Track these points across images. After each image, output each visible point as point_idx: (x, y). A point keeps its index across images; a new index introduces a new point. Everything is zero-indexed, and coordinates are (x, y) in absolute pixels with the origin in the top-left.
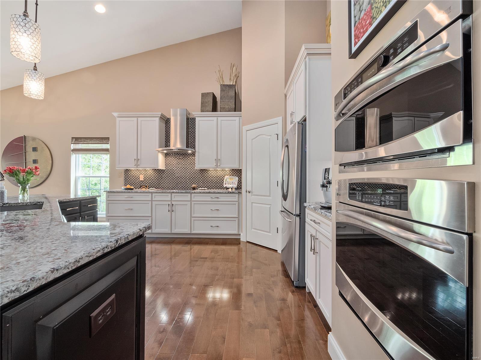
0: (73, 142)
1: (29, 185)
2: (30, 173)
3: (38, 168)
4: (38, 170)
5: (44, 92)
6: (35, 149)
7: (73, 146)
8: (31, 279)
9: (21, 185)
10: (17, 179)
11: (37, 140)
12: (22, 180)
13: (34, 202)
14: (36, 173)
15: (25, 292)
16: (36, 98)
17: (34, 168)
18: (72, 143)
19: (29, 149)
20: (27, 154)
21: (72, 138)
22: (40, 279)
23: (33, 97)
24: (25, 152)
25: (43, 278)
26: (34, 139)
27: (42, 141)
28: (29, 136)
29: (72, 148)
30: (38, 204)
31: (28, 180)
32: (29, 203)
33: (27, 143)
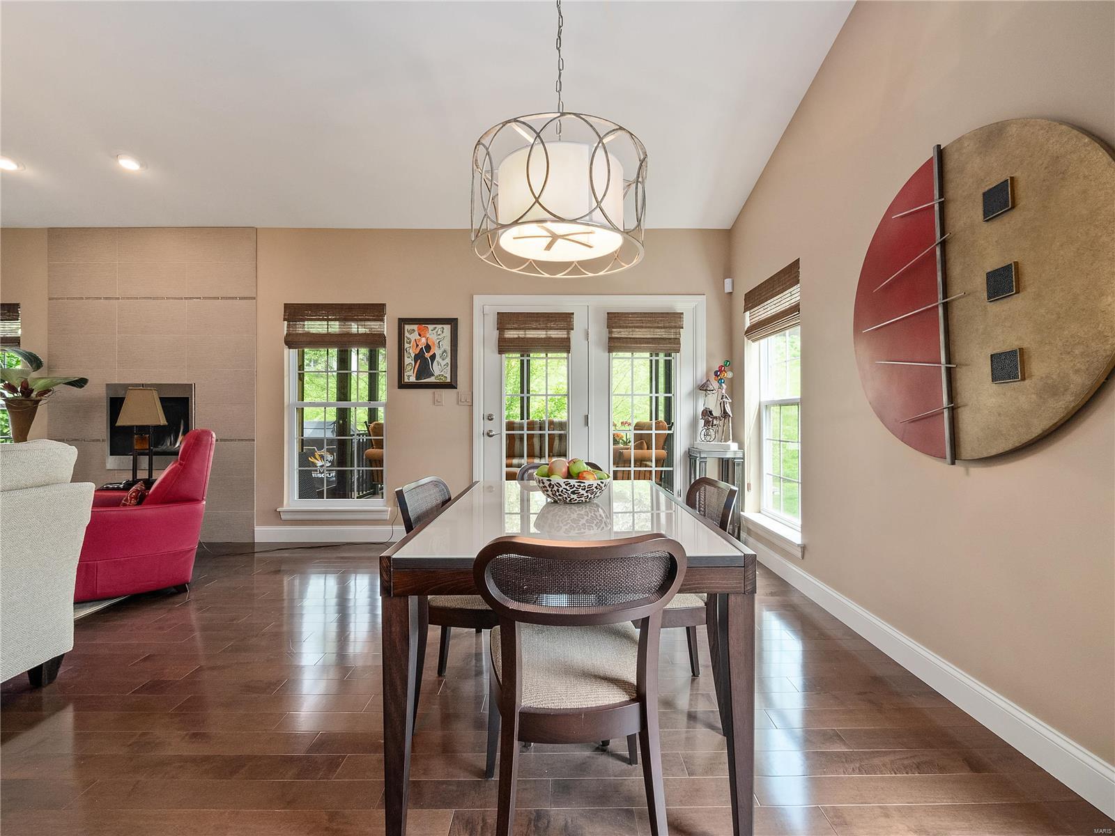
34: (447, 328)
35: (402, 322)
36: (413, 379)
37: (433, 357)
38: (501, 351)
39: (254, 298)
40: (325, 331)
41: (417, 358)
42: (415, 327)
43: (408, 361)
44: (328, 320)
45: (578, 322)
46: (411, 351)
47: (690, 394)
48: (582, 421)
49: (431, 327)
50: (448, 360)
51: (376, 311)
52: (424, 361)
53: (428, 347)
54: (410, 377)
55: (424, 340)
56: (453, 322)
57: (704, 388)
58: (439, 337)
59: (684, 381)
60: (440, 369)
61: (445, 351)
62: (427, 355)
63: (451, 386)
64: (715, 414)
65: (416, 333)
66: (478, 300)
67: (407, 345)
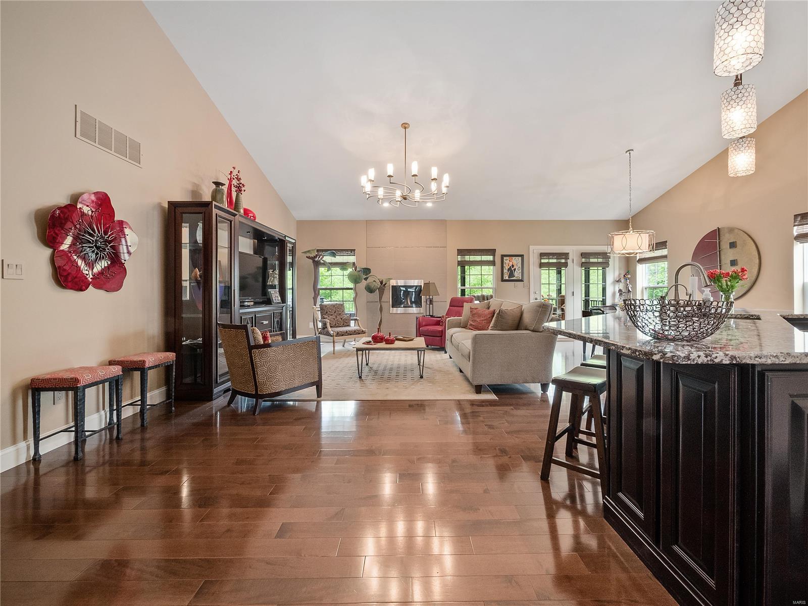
0: (796, 224)
1: (734, 293)
2: (735, 278)
3: (746, 270)
4: (746, 272)
5: (754, 163)
6: (733, 245)
7: (796, 231)
8: (787, 354)
9: (724, 294)
10: (719, 285)
11: (736, 231)
12: (725, 286)
13: (745, 315)
14: (744, 277)
15: (783, 362)
16: (744, 174)
17: (739, 270)
18: (795, 226)
19: (725, 245)
20: (722, 253)
21: (795, 215)
22: (794, 357)
23: (739, 175)
24: (719, 251)
25: (797, 357)
26: (731, 230)
27: (744, 232)
28: (724, 228)
29: (795, 234)
30: (751, 317)
31: (732, 287)
32: (739, 316)
33: (721, 238)
34: (520, 258)
35: (503, 256)
36: (507, 278)
37: (515, 269)
38: (540, 267)
39: (446, 247)
40: (480, 259)
41: (508, 270)
42: (508, 258)
43: (505, 271)
44: (481, 255)
45: (571, 256)
46: (506, 267)
47: (612, 283)
48: (571, 294)
49: (514, 258)
50: (521, 271)
51: (492, 252)
52: (511, 272)
53: (513, 266)
54: (506, 277)
55: (511, 263)
56: (522, 256)
57: (619, 281)
58: (517, 261)
59: (610, 279)
60: (517, 275)
61: (519, 267)
62: (512, 269)
63: (522, 281)
64: (623, 291)
65: (508, 260)
66: (532, 247)
67: (505, 265)
